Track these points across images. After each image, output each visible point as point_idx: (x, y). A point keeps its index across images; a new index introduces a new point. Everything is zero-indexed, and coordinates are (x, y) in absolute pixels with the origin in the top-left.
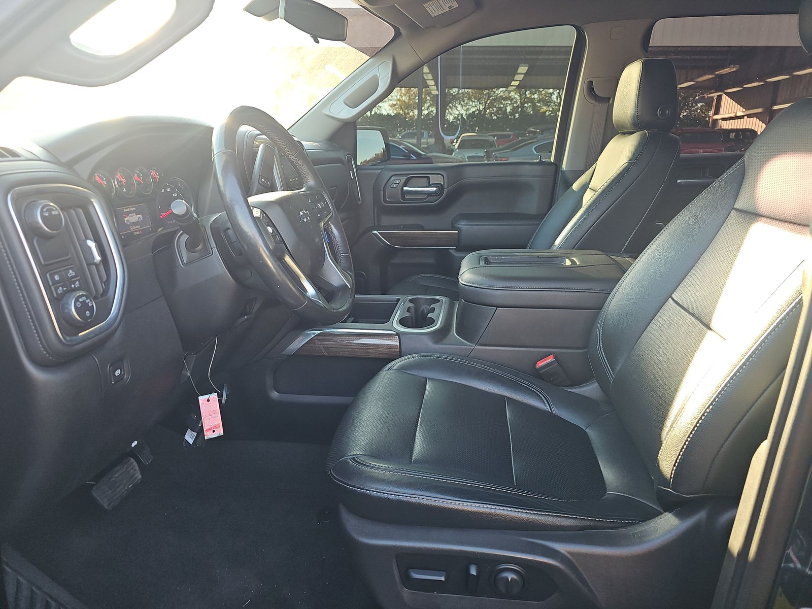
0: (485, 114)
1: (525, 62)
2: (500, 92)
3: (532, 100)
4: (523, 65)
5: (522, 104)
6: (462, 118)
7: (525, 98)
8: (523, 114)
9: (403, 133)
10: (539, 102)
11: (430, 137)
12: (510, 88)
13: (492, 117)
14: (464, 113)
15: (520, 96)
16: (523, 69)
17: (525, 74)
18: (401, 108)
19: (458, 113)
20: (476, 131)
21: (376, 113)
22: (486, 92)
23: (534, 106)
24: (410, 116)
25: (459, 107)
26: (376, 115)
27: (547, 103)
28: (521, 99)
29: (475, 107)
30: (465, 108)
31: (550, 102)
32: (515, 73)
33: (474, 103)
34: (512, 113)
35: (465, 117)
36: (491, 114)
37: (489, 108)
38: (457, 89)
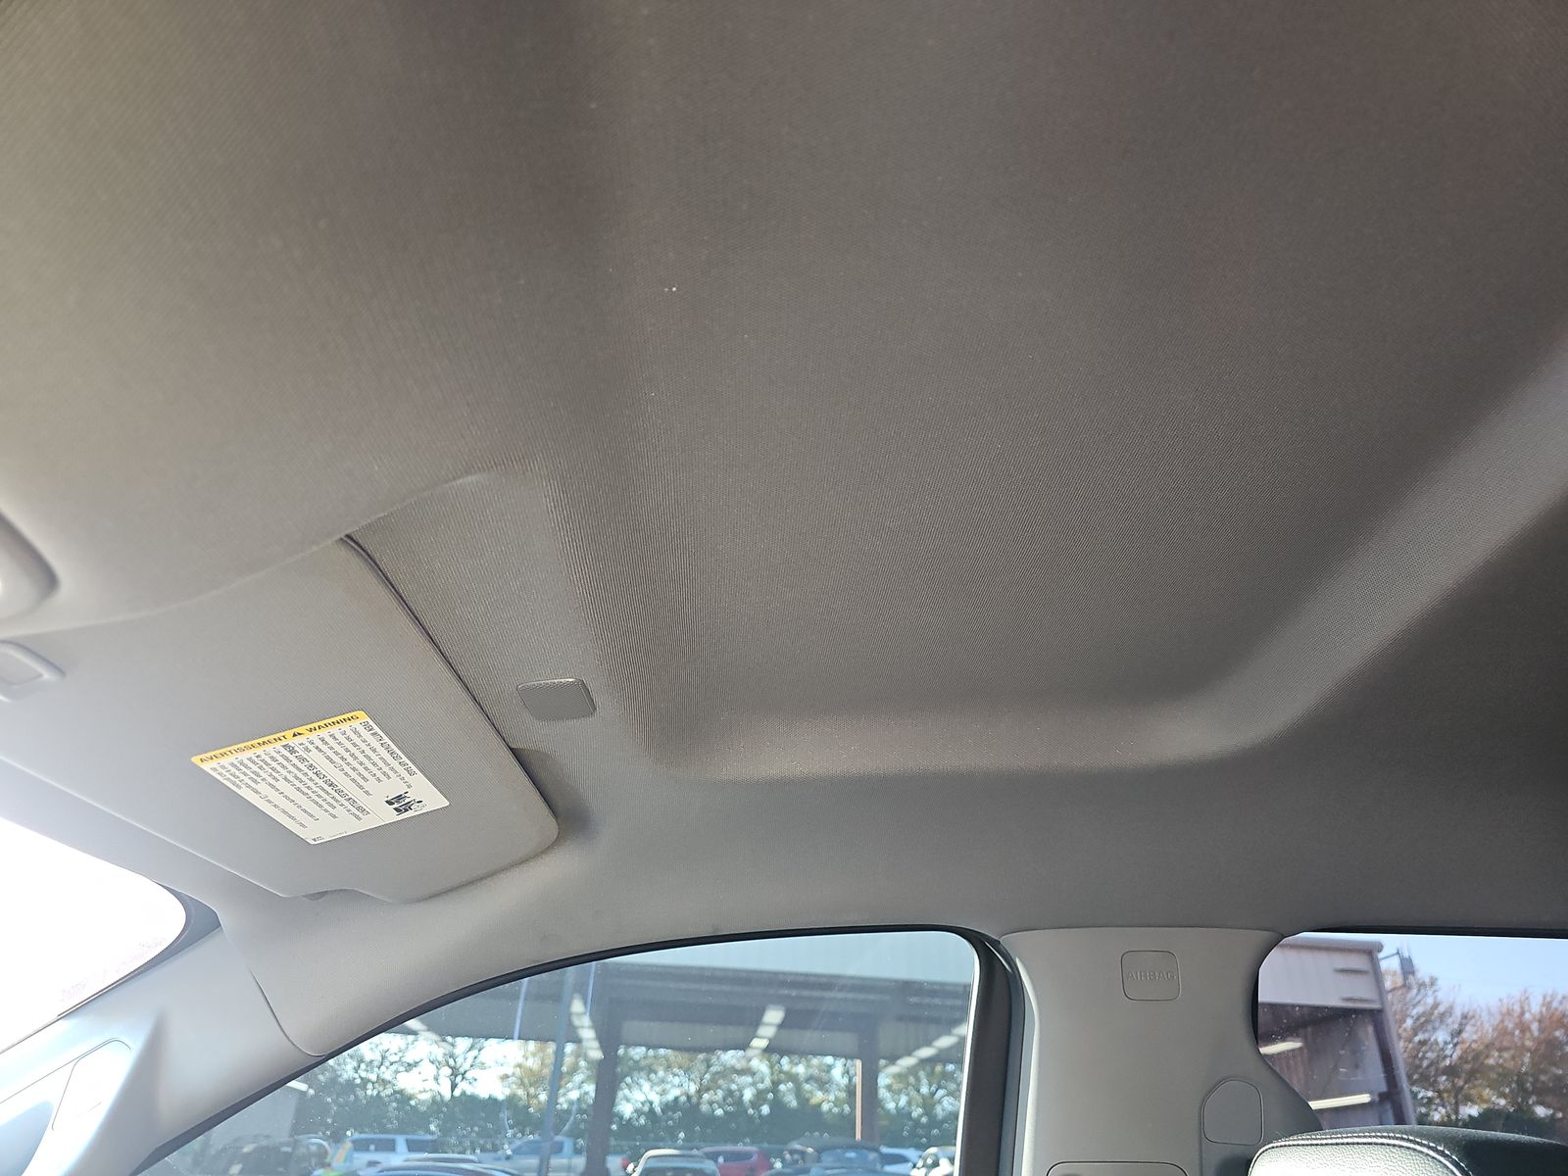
0: (699, 1104)
1: (778, 1001)
2: (730, 1058)
3: (792, 1077)
4: (771, 1006)
5: (775, 1084)
6: (652, 1110)
7: (781, 1072)
8: (777, 1105)
9: (518, 1143)
10: (807, 1081)
11: (577, 1151)
12: (750, 1052)
13: (713, 1111)
14: (656, 1099)
15: (771, 1067)
16: (774, 1016)
17: (782, 1026)
18: (522, 1084)
19: (642, 1098)
20: (680, 1142)
21: (464, 1093)
22: (701, 1056)
23: (798, 1092)
24: (539, 1103)
25: (646, 1086)
26: (463, 1099)
27: (823, 1084)
28: (772, 1074)
29: (678, 1086)
30: (658, 1089)
31: (829, 1081)
32: (757, 1022)
33: (677, 1079)
34: (755, 1104)
35: (658, 1110)
36: (713, 1103)
37: (708, 1090)
38: (644, 1049)
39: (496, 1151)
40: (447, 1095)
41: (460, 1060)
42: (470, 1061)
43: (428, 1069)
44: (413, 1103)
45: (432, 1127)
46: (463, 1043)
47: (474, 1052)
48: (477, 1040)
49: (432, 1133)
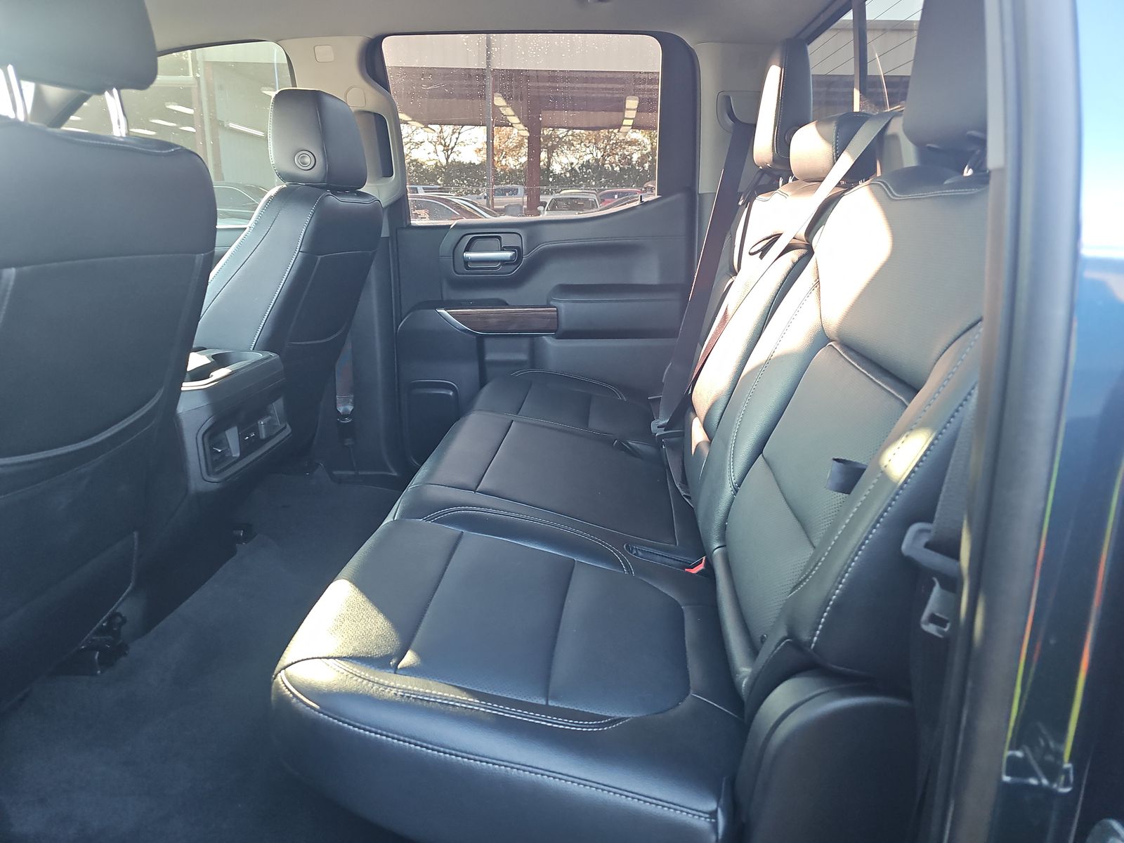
0: (603, 164)
4: (629, 97)
6: (573, 169)
12: (623, 129)
13: (613, 168)
14: (575, 161)
19: (567, 161)
21: (454, 161)
22: (603, 133)
25: (568, 153)
26: (455, 164)
29: (590, 153)
30: (576, 155)
33: (588, 149)
34: (641, 163)
35: (577, 168)
36: (613, 163)
37: (609, 156)
38: (565, 130)
39: (478, 194)
40: (444, 162)
41: (448, 141)
42: (454, 140)
43: (431, 148)
44: (424, 167)
45: (439, 181)
46: (448, 129)
47: (456, 135)
48: (456, 127)
49: (439, 185)
